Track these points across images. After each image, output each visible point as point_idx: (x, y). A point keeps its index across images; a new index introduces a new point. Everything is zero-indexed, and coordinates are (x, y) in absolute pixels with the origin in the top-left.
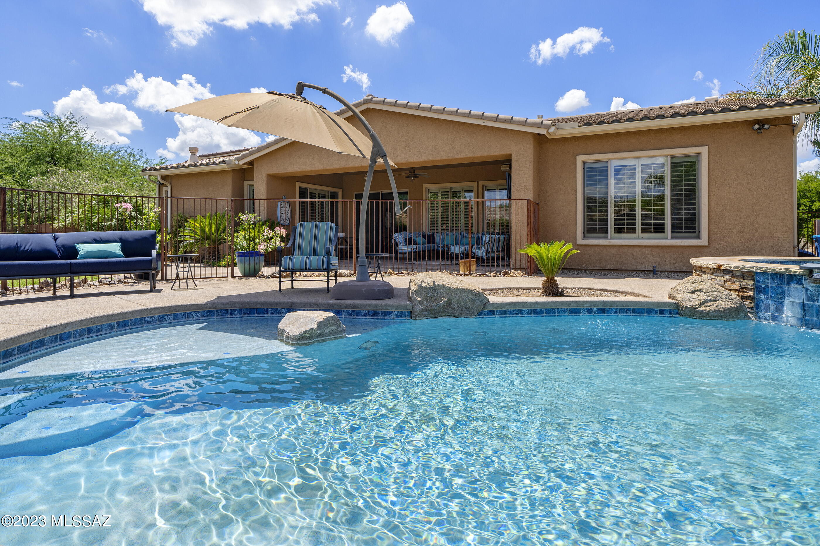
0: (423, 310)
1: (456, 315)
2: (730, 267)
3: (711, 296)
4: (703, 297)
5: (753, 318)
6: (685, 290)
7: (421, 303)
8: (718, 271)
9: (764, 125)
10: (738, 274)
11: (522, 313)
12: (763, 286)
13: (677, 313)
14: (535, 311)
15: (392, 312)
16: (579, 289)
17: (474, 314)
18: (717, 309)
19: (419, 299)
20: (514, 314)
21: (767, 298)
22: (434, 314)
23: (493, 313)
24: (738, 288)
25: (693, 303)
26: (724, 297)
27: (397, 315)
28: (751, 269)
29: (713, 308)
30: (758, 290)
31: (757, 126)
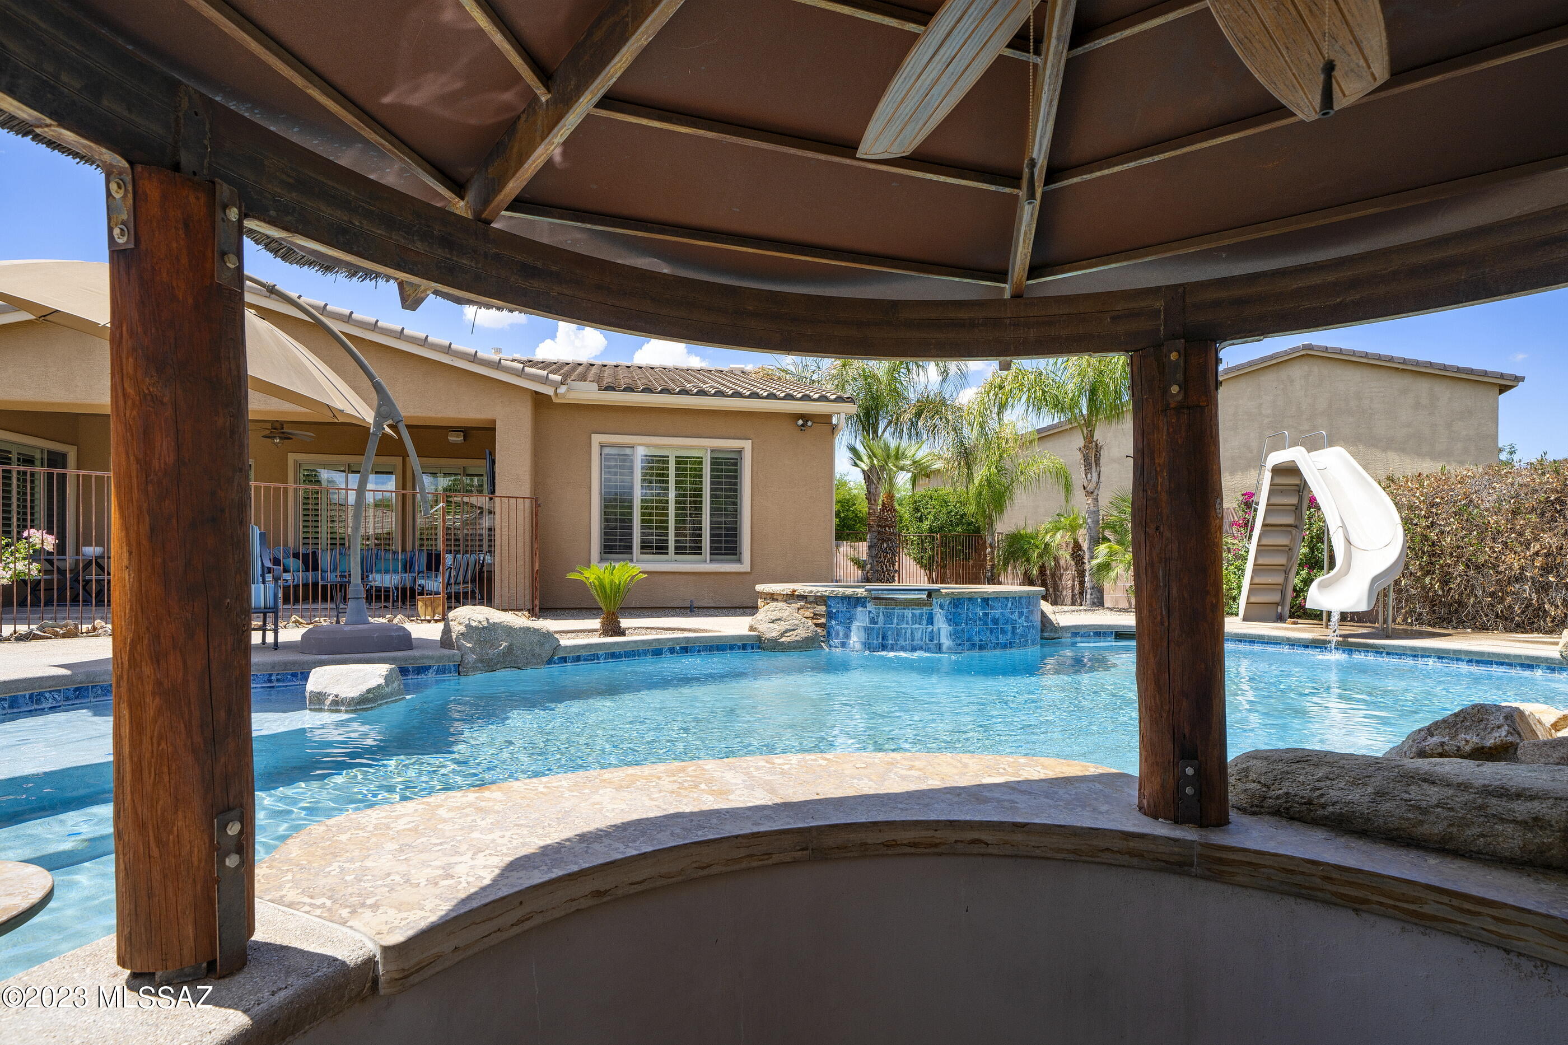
0: (476, 661)
1: (520, 665)
2: (804, 592)
3: (790, 625)
4: (782, 626)
5: (825, 647)
6: (766, 619)
7: (472, 650)
8: (791, 597)
9: (807, 421)
10: (812, 599)
11: (598, 659)
12: (834, 611)
13: (759, 648)
14: (613, 655)
15: (430, 667)
16: (635, 628)
17: (542, 663)
18: (796, 639)
19: (469, 645)
20: (588, 660)
21: (838, 624)
22: (490, 665)
23: (564, 660)
24: (812, 615)
25: (774, 634)
26: (802, 625)
27: (438, 672)
28: (824, 593)
29: (793, 638)
30: (830, 615)
31: (800, 422)
